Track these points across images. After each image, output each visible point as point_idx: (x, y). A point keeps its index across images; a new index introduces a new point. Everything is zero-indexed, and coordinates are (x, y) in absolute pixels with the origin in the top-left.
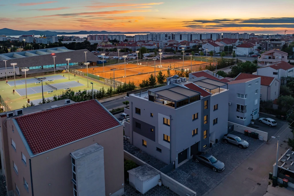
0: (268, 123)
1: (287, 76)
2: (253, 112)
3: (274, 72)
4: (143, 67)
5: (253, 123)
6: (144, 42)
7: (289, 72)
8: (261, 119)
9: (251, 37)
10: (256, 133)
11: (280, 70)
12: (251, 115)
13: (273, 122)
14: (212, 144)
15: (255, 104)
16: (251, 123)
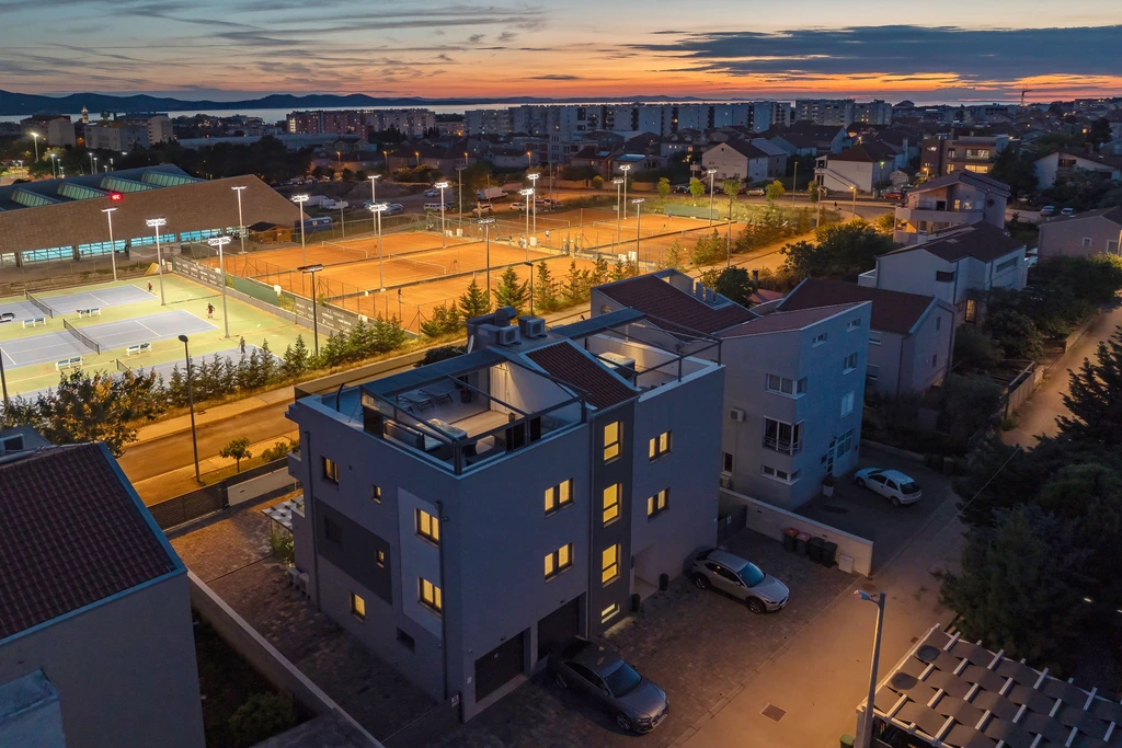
0: (888, 492)
1: (988, 285)
2: (832, 444)
3: (938, 273)
4: (467, 248)
5: (828, 491)
6: (494, 138)
7: (1000, 267)
8: (864, 473)
9: (900, 114)
10: (827, 540)
11: (964, 261)
12: (824, 459)
13: (905, 490)
14: (642, 599)
15: (843, 413)
16: (822, 493)
